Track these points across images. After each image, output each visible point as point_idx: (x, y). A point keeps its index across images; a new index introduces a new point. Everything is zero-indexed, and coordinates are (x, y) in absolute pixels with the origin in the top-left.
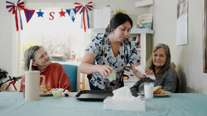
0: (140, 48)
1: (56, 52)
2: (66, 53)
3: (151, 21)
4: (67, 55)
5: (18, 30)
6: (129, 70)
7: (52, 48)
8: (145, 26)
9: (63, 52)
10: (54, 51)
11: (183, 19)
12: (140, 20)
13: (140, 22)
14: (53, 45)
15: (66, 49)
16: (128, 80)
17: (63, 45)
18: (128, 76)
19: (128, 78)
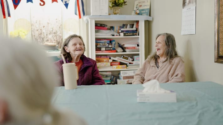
0: (139, 35)
1: (47, 40)
2: (58, 41)
3: (149, 7)
4: (60, 43)
5: (5, 17)
6: (128, 58)
7: (42, 36)
8: (142, 12)
9: (54, 40)
10: (45, 39)
11: (190, 8)
12: (136, 6)
13: (136, 8)
14: (44, 33)
15: (58, 37)
16: (127, 68)
17: (54, 33)
18: (126, 64)
19: (127, 66)
